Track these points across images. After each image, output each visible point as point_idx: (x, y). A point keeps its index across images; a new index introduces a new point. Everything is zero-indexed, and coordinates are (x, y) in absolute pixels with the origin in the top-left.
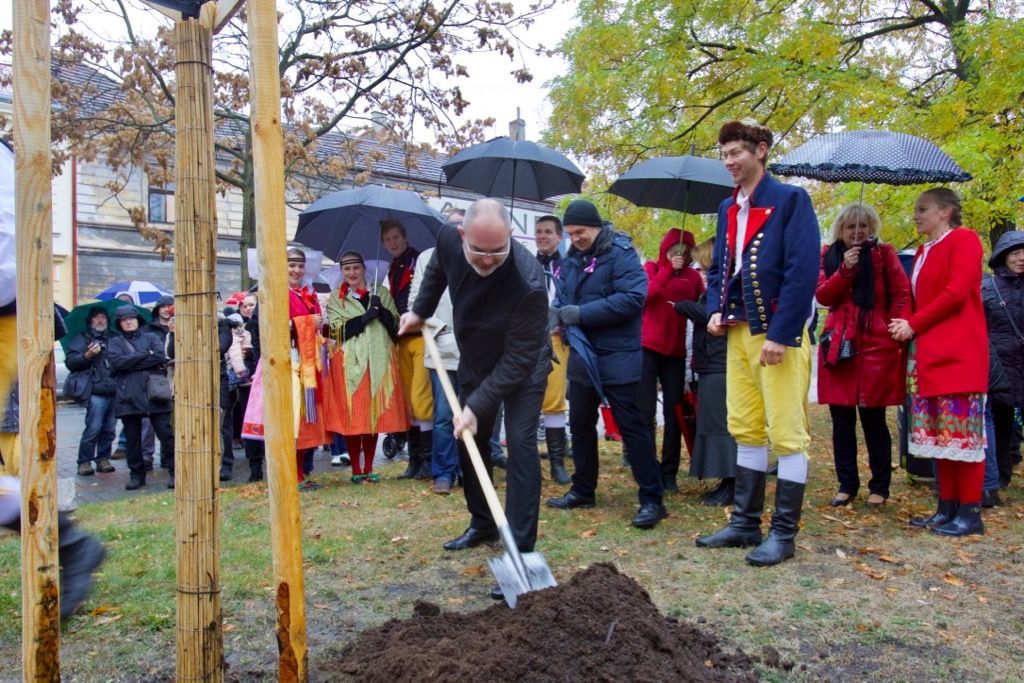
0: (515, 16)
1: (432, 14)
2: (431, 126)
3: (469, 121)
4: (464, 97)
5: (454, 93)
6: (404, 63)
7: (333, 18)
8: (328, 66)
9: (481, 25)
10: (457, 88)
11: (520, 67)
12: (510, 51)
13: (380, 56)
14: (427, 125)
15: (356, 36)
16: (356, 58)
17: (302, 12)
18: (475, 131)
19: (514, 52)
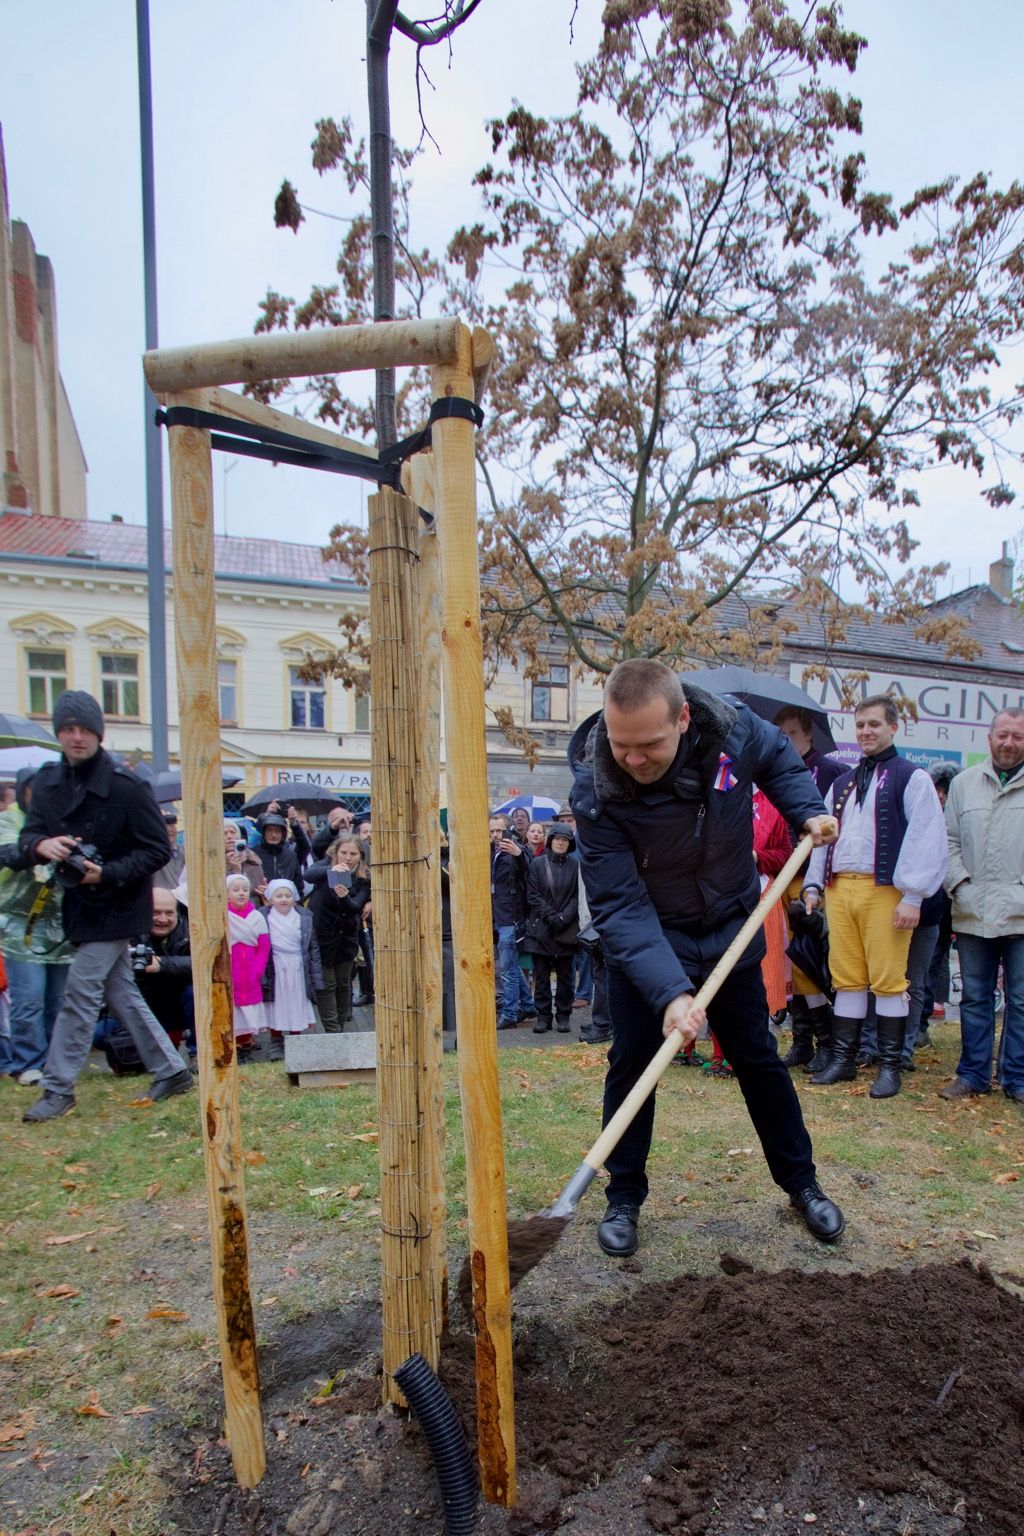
0: (993, 405)
1: (868, 422)
2: (865, 581)
3: (911, 571)
4: (912, 536)
5: (897, 532)
6: (831, 495)
7: (736, 445)
8: (721, 514)
9: (938, 427)
10: (902, 524)
11: (996, 483)
12: (978, 463)
13: (798, 489)
14: (859, 579)
15: (764, 467)
16: (757, 497)
17: (697, 444)
18: (921, 585)
19: (984, 463)
